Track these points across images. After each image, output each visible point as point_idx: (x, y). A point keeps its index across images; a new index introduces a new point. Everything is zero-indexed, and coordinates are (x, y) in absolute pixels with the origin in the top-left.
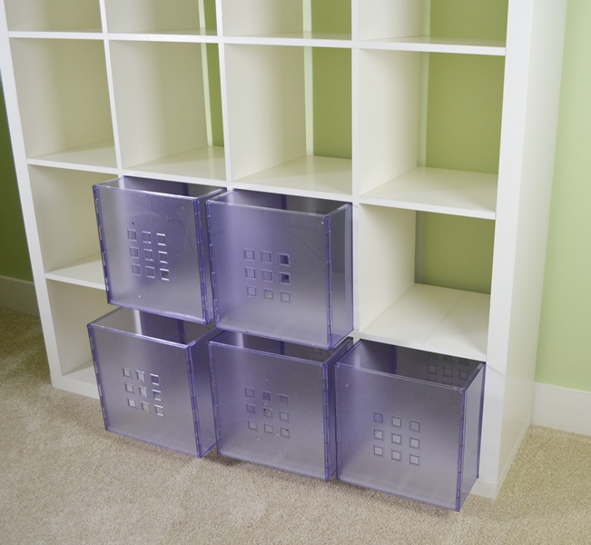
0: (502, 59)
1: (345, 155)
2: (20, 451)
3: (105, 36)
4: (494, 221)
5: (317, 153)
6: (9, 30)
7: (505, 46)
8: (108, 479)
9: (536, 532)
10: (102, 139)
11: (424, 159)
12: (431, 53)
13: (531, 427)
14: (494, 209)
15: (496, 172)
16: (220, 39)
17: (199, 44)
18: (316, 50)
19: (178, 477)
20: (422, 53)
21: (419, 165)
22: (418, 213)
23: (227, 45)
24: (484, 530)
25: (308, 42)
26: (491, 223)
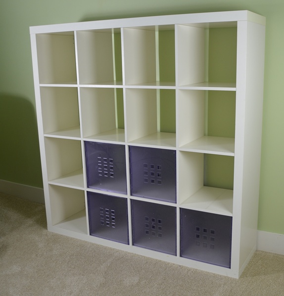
0: (235, 92)
1: (173, 131)
2: (37, 255)
3: (78, 86)
4: (234, 157)
5: (162, 131)
6: (40, 83)
7: (235, 87)
8: (73, 266)
9: (256, 292)
10: (75, 125)
11: (207, 133)
12: (209, 91)
13: (256, 251)
14: (234, 152)
15: (234, 137)
16: (124, 87)
17: (114, 88)
18: (161, 90)
19: (102, 267)
20: (205, 91)
21: (205, 135)
22: (205, 154)
23: (126, 89)
24: (233, 291)
25: (158, 87)
26: (233, 158)
